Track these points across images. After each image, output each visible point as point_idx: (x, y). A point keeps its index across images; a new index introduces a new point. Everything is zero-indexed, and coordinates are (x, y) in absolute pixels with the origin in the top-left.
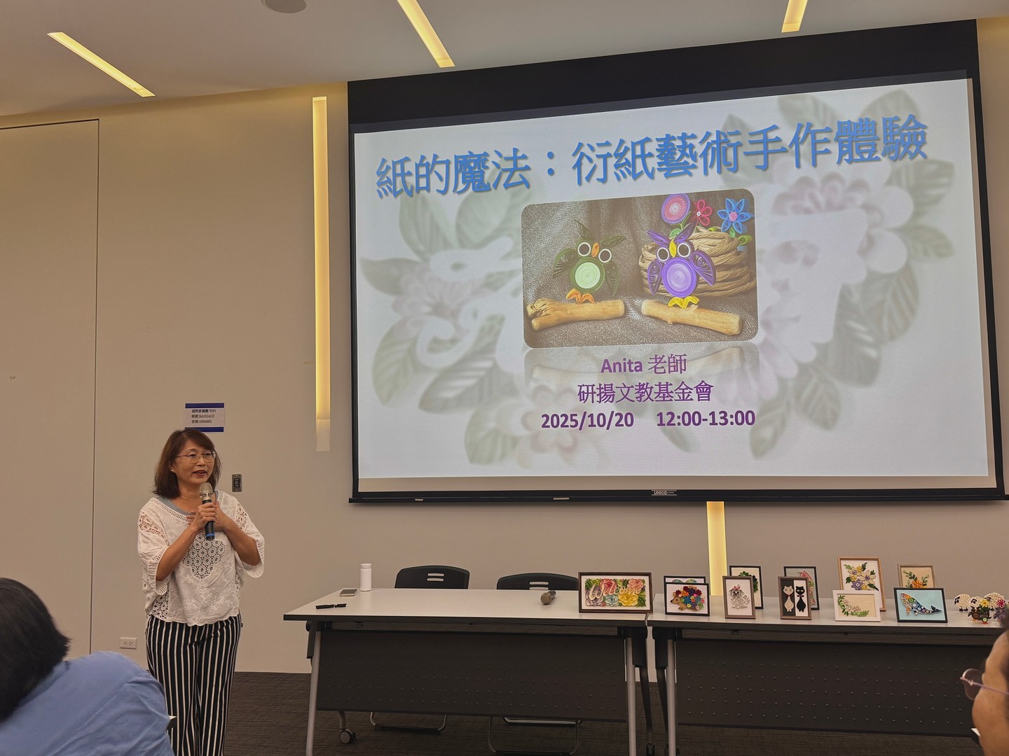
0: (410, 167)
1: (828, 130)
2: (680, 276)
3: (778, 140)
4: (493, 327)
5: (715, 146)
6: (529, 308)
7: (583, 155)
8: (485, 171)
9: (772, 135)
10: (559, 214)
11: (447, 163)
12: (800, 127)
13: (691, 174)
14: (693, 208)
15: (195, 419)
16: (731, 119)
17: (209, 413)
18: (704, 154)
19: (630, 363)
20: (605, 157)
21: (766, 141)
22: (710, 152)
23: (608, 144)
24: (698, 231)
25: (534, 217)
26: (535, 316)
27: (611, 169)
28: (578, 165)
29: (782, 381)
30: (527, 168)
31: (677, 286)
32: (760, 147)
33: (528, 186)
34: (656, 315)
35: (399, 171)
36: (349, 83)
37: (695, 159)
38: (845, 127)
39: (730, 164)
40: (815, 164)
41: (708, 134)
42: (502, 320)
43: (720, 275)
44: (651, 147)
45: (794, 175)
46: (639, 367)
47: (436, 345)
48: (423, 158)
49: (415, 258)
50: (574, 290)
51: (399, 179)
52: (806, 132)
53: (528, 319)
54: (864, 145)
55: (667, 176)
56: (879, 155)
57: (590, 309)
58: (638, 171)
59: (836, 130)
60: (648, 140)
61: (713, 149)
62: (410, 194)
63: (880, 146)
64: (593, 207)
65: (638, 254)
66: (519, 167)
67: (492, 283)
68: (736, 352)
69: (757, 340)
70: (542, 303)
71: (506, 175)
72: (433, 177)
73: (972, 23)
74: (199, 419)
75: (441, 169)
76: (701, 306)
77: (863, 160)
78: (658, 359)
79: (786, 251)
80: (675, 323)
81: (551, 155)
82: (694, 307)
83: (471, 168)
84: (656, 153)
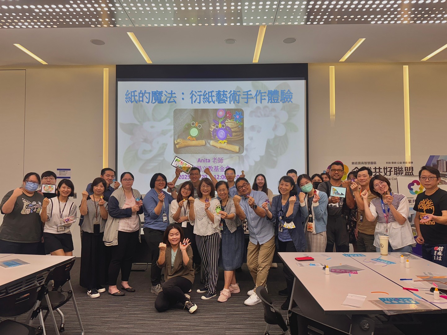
0: (137, 94)
1: (265, 92)
2: (222, 134)
3: (251, 94)
4: (164, 147)
5: (233, 95)
6: (175, 141)
7: (193, 94)
8: (162, 97)
9: (249, 93)
10: (185, 112)
11: (149, 93)
12: (257, 91)
13: (225, 103)
14: (226, 113)
15: (60, 174)
16: (238, 87)
17: (65, 172)
18: (230, 97)
19: (206, 160)
20: (200, 95)
21: (247, 95)
22: (231, 97)
23: (201, 91)
24: (228, 120)
25: (178, 113)
26: (177, 144)
27: (202, 100)
28: (192, 97)
29: (250, 166)
30: (175, 97)
31: (221, 137)
32: (246, 96)
33: (176, 103)
34: (214, 145)
35: (133, 94)
36: (117, 66)
37: (227, 98)
38: (270, 93)
39: (237, 101)
40: (261, 103)
41: (231, 91)
42: (166, 145)
43: (234, 134)
44: (214, 94)
45: (255, 105)
46: (209, 161)
47: (145, 152)
48: (141, 91)
49: (138, 123)
50: (190, 137)
51: (133, 97)
52: (259, 93)
53: (175, 145)
54: (275, 98)
55: (219, 103)
56: (279, 101)
57: (194, 143)
58: (210, 101)
59: (267, 93)
60: (213, 91)
61: (232, 96)
62: (137, 102)
63: (280, 98)
64: (196, 111)
65: (210, 126)
66: (173, 96)
67: (164, 133)
68: (238, 157)
69: (243, 154)
70: (180, 140)
71: (168, 99)
72: (144, 97)
73: (307, 64)
74: (62, 174)
75: (147, 95)
76: (228, 143)
77: (275, 102)
78: (215, 159)
79: (252, 128)
80: (220, 148)
81: (183, 94)
82: (226, 144)
83: (157, 95)
84: (216, 96)
